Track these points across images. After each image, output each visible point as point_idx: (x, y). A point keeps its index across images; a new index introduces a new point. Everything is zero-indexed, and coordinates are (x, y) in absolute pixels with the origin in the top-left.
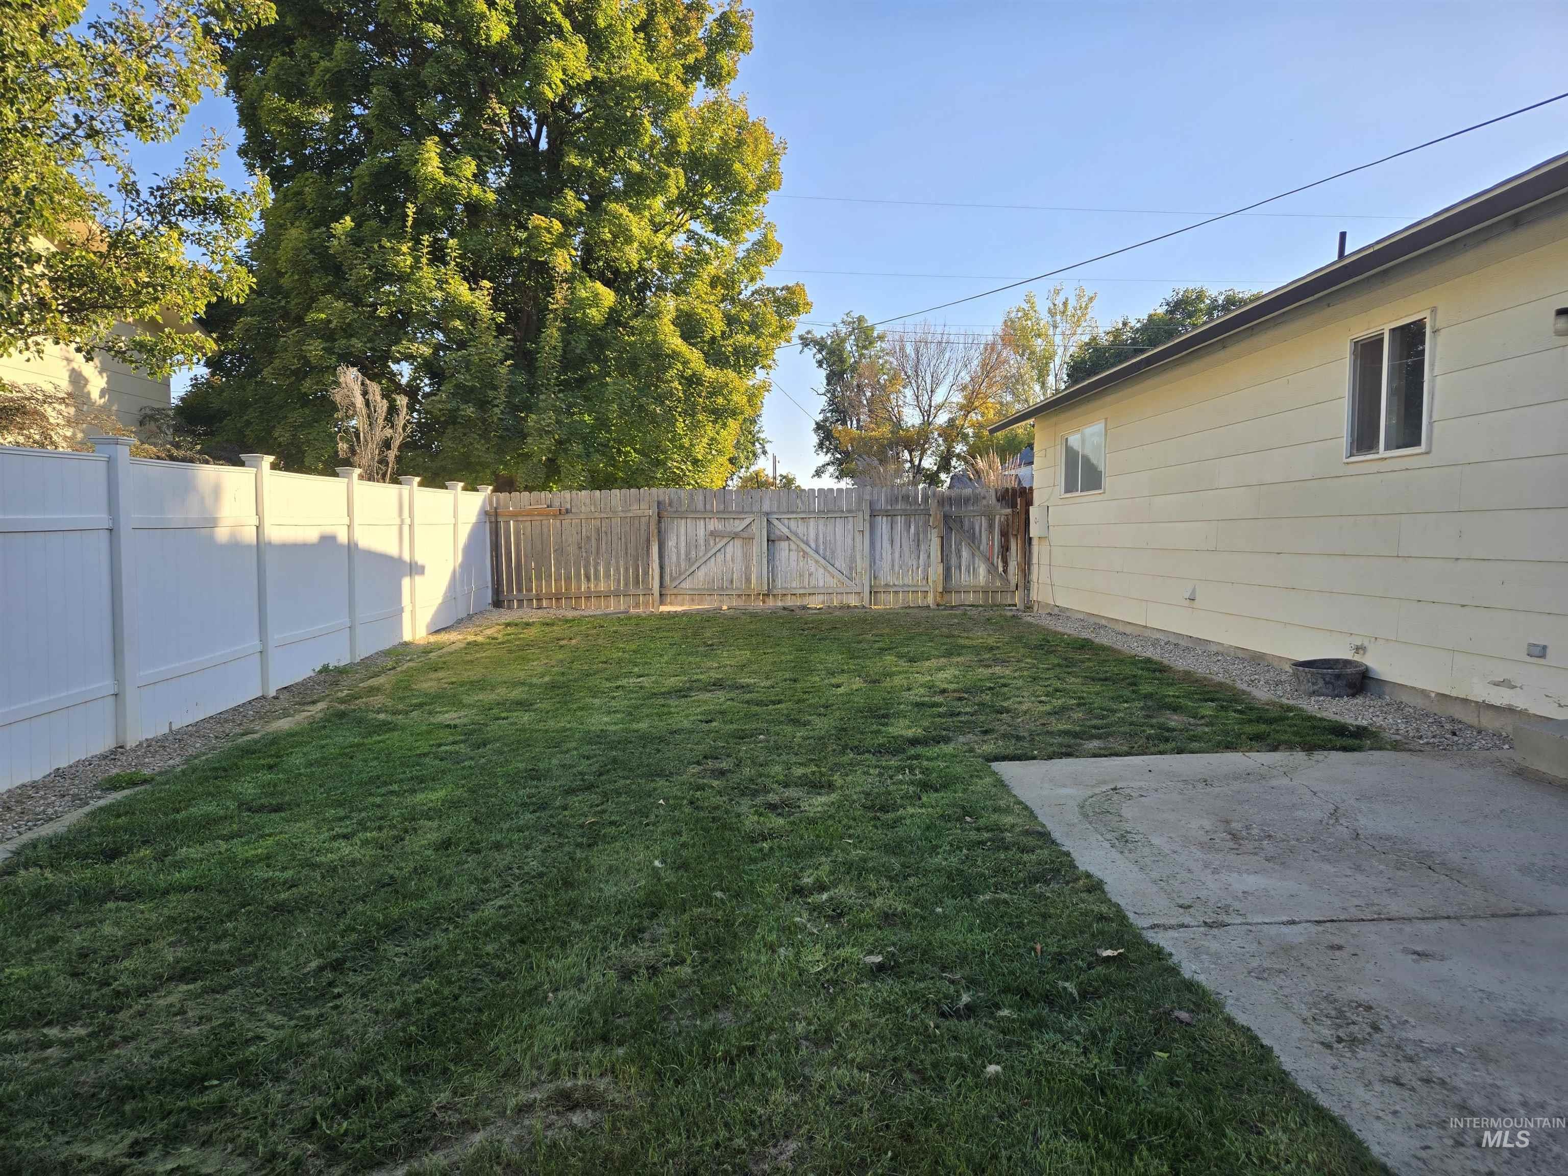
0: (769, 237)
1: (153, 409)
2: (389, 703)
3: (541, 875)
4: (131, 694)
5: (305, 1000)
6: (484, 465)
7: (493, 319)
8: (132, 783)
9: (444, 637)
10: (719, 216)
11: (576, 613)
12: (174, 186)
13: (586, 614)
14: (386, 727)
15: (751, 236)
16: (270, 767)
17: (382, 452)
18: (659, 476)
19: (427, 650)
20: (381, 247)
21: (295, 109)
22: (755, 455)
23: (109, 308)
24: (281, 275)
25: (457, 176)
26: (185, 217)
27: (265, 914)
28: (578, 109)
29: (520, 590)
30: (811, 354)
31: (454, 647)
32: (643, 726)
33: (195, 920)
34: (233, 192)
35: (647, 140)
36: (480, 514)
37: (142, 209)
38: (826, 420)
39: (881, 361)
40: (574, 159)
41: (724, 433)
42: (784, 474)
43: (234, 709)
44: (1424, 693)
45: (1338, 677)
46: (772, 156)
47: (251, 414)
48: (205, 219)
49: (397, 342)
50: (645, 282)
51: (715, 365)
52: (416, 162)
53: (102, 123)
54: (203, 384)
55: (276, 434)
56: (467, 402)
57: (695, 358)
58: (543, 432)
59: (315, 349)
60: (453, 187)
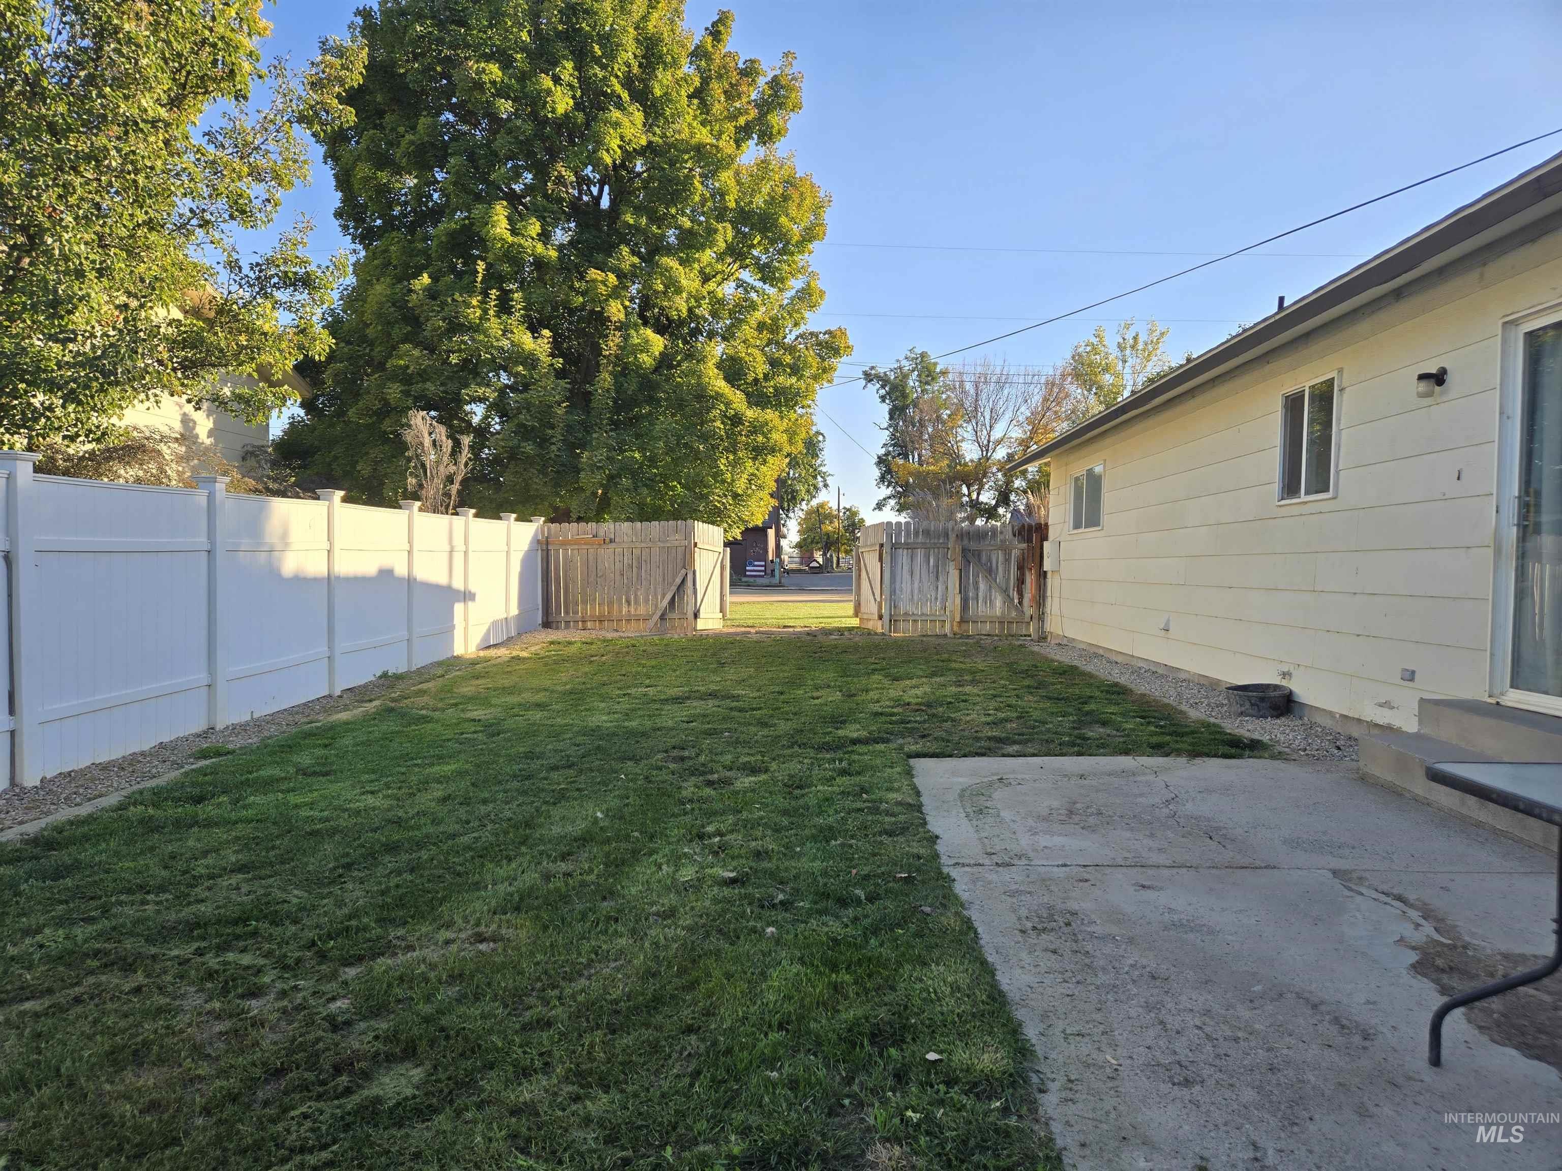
0: (812, 284)
1: (254, 446)
2: (432, 703)
3: (510, 819)
4: (221, 687)
5: (320, 884)
6: (543, 498)
7: (552, 365)
8: (218, 754)
9: (492, 653)
10: (767, 265)
11: (616, 635)
12: (270, 262)
13: (626, 635)
14: (425, 719)
15: (796, 284)
16: (326, 746)
17: (445, 486)
18: (701, 508)
19: (474, 663)
20: (453, 300)
21: (383, 176)
22: (816, 488)
23: (214, 366)
24: (367, 326)
25: (523, 236)
26: (279, 288)
27: (304, 836)
28: (639, 169)
29: (567, 612)
30: (874, 387)
31: (499, 660)
32: (634, 724)
33: (254, 839)
34: (319, 267)
35: (697, 198)
36: (531, 543)
37: (243, 282)
38: (886, 455)
39: (944, 396)
40: (629, 219)
41: (763, 469)
42: (848, 507)
43: (304, 704)
44: (1331, 714)
45: (1262, 699)
46: (817, 209)
47: (338, 450)
48: (295, 290)
49: (466, 386)
50: (697, 328)
51: (757, 405)
52: (487, 224)
53: (211, 214)
54: (299, 422)
55: (358, 468)
56: (527, 440)
57: (738, 399)
58: (595, 468)
59: (394, 391)
60: (520, 245)
